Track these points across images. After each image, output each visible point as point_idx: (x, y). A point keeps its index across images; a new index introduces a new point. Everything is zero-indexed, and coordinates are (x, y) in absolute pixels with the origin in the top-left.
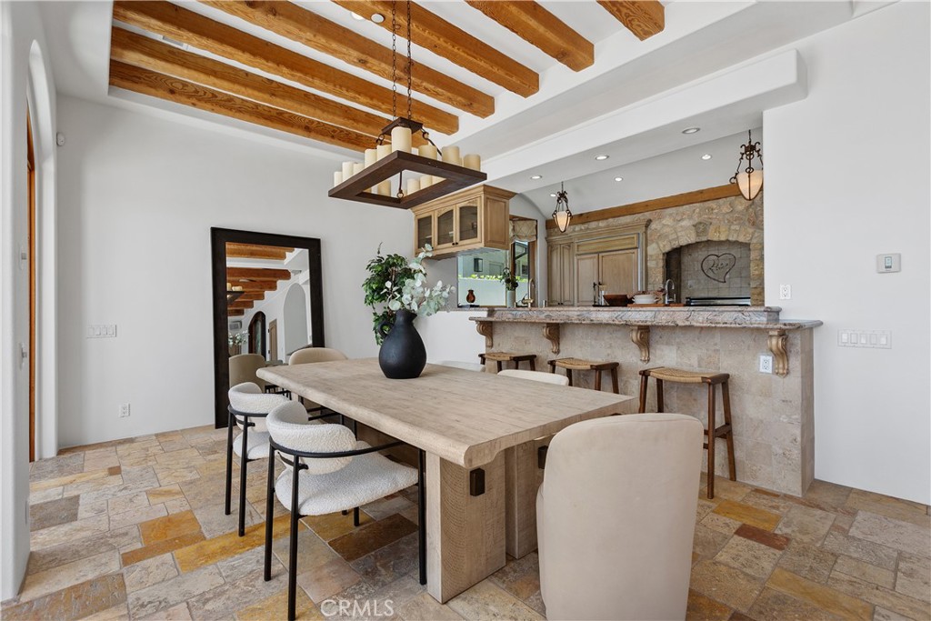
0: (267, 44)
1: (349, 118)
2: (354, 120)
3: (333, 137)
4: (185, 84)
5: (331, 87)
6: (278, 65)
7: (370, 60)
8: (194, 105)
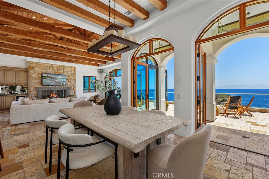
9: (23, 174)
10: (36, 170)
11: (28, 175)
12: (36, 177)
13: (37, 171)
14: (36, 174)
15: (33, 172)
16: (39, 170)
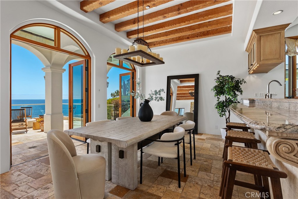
0: (152, 26)
1: (191, 30)
2: (193, 29)
3: (197, 37)
4: (157, 42)
5: (170, 27)
6: (155, 30)
7: (165, 15)
8: (164, 45)
9: (202, 191)
10: (191, 187)
11: (199, 186)
12: (195, 180)
13: (192, 185)
14: (194, 183)
15: (194, 187)
16: (189, 185)
